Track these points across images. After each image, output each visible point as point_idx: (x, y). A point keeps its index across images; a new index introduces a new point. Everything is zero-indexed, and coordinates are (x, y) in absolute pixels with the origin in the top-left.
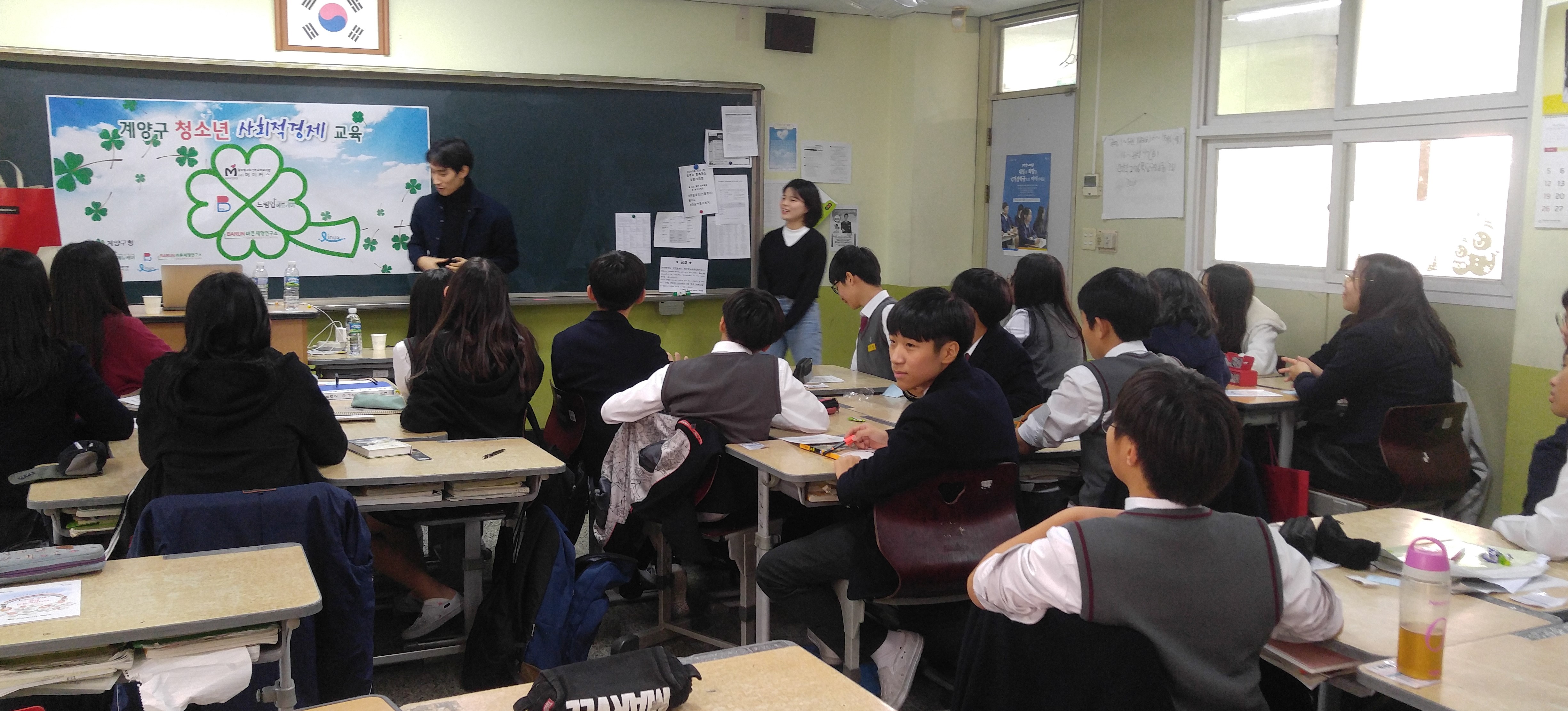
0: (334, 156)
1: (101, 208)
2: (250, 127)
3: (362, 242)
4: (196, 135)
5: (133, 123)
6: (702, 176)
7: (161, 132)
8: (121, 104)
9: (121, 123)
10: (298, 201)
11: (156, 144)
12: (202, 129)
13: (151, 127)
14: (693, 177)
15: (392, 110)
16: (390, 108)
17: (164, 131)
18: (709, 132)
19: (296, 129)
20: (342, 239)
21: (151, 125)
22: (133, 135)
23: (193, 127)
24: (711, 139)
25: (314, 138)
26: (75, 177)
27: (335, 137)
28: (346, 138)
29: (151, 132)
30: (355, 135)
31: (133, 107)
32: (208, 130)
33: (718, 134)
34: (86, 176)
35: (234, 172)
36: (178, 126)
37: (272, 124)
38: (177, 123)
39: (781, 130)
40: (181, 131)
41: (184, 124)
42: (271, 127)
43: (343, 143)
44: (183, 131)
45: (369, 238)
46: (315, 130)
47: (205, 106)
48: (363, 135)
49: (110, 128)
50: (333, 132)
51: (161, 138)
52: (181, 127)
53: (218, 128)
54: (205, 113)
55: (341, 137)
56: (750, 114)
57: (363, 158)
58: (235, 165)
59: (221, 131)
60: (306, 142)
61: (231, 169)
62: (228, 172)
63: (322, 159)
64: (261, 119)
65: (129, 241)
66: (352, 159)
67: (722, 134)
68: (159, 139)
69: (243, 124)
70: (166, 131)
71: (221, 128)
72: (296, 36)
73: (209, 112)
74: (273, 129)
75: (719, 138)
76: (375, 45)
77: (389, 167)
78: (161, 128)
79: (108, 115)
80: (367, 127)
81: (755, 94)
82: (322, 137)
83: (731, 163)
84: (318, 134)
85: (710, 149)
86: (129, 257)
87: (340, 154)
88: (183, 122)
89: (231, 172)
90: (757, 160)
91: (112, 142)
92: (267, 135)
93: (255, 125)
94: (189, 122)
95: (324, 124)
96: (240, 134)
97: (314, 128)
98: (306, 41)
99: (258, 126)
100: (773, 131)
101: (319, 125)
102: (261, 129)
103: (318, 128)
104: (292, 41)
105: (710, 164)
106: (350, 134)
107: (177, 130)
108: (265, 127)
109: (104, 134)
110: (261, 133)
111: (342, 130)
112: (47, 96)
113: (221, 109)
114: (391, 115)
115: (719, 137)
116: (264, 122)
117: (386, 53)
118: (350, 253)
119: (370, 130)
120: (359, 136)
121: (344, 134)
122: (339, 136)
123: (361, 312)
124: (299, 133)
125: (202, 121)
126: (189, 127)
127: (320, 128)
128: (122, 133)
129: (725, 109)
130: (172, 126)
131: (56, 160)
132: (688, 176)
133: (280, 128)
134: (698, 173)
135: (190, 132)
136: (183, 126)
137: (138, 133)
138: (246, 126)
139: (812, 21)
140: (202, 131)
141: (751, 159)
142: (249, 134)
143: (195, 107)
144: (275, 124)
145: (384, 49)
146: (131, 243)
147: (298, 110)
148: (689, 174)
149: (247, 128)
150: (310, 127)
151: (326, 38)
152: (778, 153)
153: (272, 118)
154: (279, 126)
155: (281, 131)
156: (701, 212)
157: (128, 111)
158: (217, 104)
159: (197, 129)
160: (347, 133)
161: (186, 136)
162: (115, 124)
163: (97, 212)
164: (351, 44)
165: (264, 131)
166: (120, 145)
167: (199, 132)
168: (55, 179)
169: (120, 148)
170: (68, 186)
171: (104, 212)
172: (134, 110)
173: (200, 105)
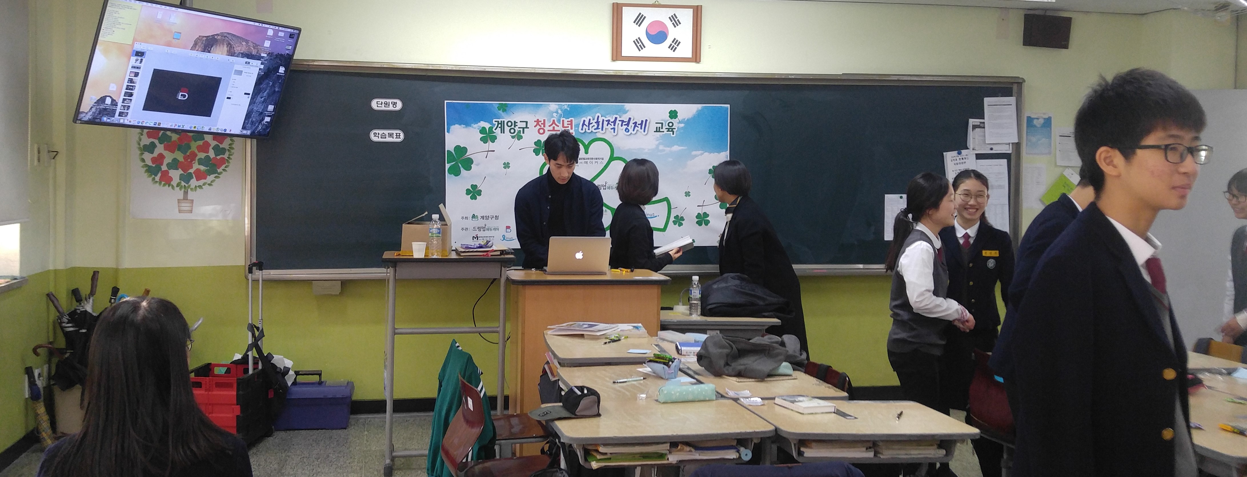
0: (654, 147)
1: (477, 190)
3: (672, 219)
5: (504, 121)
6: (964, 160)
8: (496, 107)
9: (495, 121)
11: (520, 138)
12: (554, 125)
13: (516, 124)
14: (956, 162)
15: (700, 108)
17: (525, 128)
18: (972, 122)
19: (624, 125)
20: (656, 216)
22: (503, 131)
23: (547, 124)
24: (975, 127)
25: (638, 132)
26: (460, 165)
27: (654, 132)
28: (664, 132)
29: (516, 128)
30: (671, 129)
31: (504, 108)
33: (981, 123)
34: (468, 164)
38: (535, 121)
39: (1038, 119)
40: (538, 127)
41: (541, 121)
42: (606, 123)
43: (660, 136)
45: (677, 216)
47: (557, 107)
48: (676, 129)
49: (487, 126)
50: (653, 127)
52: (538, 124)
54: (557, 112)
55: (659, 131)
56: (1011, 105)
57: (676, 148)
60: (632, 136)
63: (644, 149)
64: (598, 116)
65: (496, 216)
66: (669, 149)
67: (984, 123)
68: (522, 134)
69: (584, 121)
72: (628, 49)
73: (560, 111)
75: (982, 126)
76: (689, 55)
77: (696, 156)
78: (524, 125)
79: (486, 115)
80: (680, 122)
81: (1015, 87)
82: (644, 132)
83: (992, 149)
84: (641, 129)
85: (973, 137)
86: (495, 229)
87: (658, 146)
90: (1017, 146)
91: (488, 137)
92: (602, 130)
94: (544, 120)
95: (646, 120)
96: (582, 129)
97: (639, 124)
98: (635, 53)
99: (595, 123)
100: (1030, 120)
101: (642, 121)
104: (625, 53)
105: (973, 149)
106: (666, 129)
107: (535, 127)
109: (483, 131)
110: (597, 128)
111: (660, 125)
112: (446, 102)
113: (569, 109)
114: (699, 113)
115: (982, 125)
116: (600, 120)
117: (698, 61)
119: (682, 125)
121: (662, 128)
124: (626, 129)
125: (554, 119)
126: (544, 124)
127: (643, 124)
128: (495, 129)
129: (987, 101)
130: (531, 124)
131: (449, 151)
134: (961, 158)
135: (544, 128)
138: (587, 123)
139: (1069, 20)
141: (1011, 145)
142: (589, 129)
143: (549, 108)
144: (608, 121)
145: (696, 57)
147: (627, 109)
148: (953, 159)
150: (635, 123)
151: (651, 49)
152: (1034, 139)
153: (607, 116)
154: (612, 122)
155: (613, 126)
157: (501, 112)
158: (565, 105)
159: (549, 126)
161: (541, 131)
162: (491, 123)
163: (474, 192)
164: (670, 54)
165: (600, 126)
166: (493, 139)
168: (447, 166)
169: (493, 142)
170: (456, 172)
171: (479, 193)
172: (504, 111)
173: (553, 106)
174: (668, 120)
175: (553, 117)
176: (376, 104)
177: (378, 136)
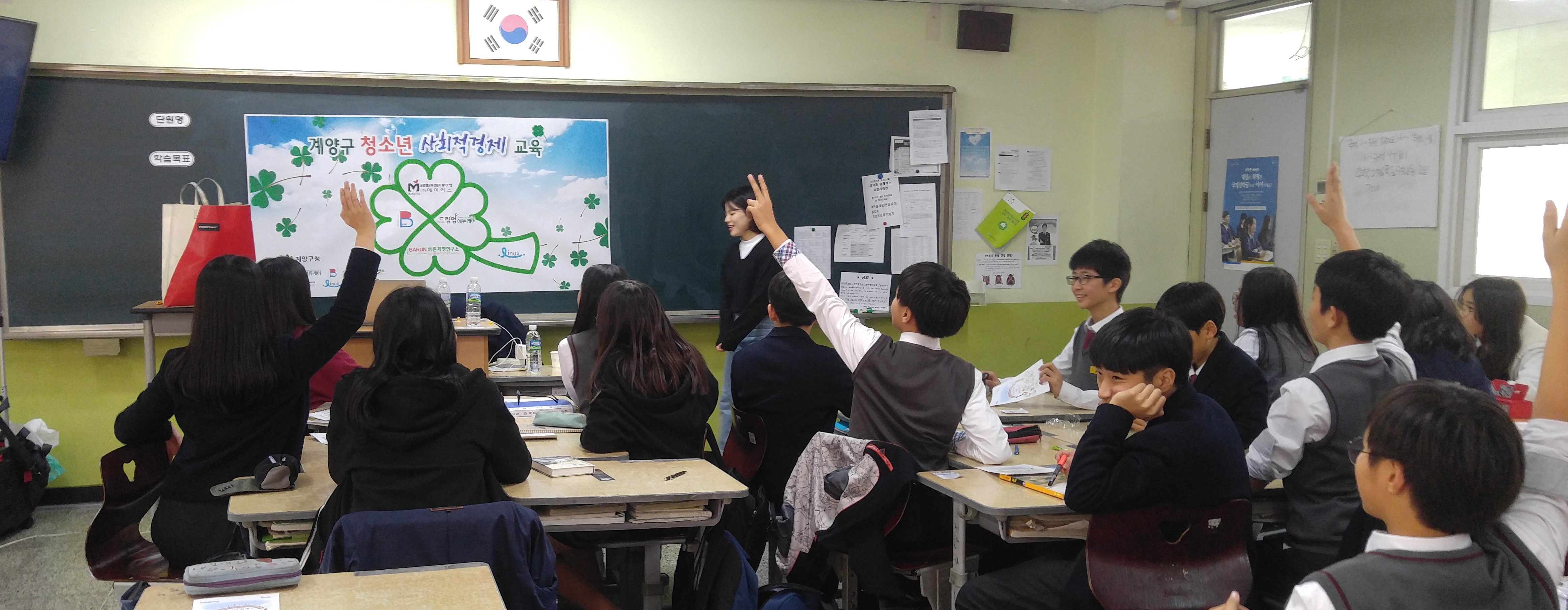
0: (515, 170)
1: (290, 224)
2: (432, 142)
3: (541, 258)
4: (380, 150)
5: (322, 139)
6: (886, 185)
7: (347, 148)
8: (311, 121)
9: (311, 139)
10: (478, 216)
11: (343, 159)
12: (386, 144)
13: (338, 143)
14: (876, 187)
15: (571, 124)
16: (570, 121)
17: (349, 147)
18: (894, 139)
19: (478, 143)
20: (521, 255)
21: (338, 141)
22: (321, 152)
23: (378, 143)
24: (897, 146)
25: (495, 154)
26: (267, 194)
27: (516, 152)
28: (527, 152)
29: (338, 148)
30: (536, 149)
31: (321, 123)
32: (392, 145)
33: (905, 141)
34: (278, 193)
35: (416, 187)
36: (363, 142)
37: (454, 139)
38: (362, 139)
39: (974, 135)
40: (366, 146)
41: (369, 139)
42: (453, 141)
43: (523, 157)
44: (368, 146)
45: (548, 254)
46: (496, 145)
47: (390, 121)
48: (543, 150)
49: (300, 145)
50: (514, 146)
51: (348, 154)
52: (366, 142)
53: (402, 144)
54: (390, 128)
55: (522, 152)
56: (940, 119)
57: (542, 172)
58: (417, 181)
59: (405, 146)
60: (487, 157)
61: (414, 184)
62: (411, 187)
63: (502, 173)
64: (443, 133)
65: (316, 257)
66: (533, 173)
67: (909, 141)
68: (345, 155)
69: (426, 138)
70: (352, 147)
71: (405, 143)
72: (478, 49)
73: (393, 127)
74: (455, 144)
75: (905, 145)
76: (556, 57)
77: (569, 182)
78: (347, 143)
79: (299, 131)
80: (547, 141)
81: (945, 97)
82: (503, 151)
83: (918, 172)
84: (499, 148)
85: (896, 157)
86: (316, 273)
87: (520, 169)
88: (367, 137)
89: (413, 187)
90: (947, 167)
91: (302, 158)
92: (449, 150)
93: (437, 140)
94: (374, 138)
95: (505, 138)
96: (423, 149)
97: (495, 143)
98: (488, 54)
99: (440, 141)
100: (964, 136)
101: (500, 139)
102: (444, 144)
103: (498, 143)
104: (474, 54)
105: (895, 172)
106: (530, 148)
107: (363, 145)
108: (447, 142)
109: (295, 151)
110: (443, 148)
111: (522, 144)
112: (246, 115)
113: (405, 124)
114: (572, 129)
115: (906, 143)
116: (446, 137)
117: (567, 65)
118: (530, 269)
119: (550, 144)
120: (539, 150)
121: (525, 148)
122: (520, 150)
123: (540, 329)
124: (480, 148)
125: (386, 136)
126: (374, 142)
127: (501, 143)
128: (311, 149)
129: (912, 114)
130: (358, 142)
131: (252, 177)
132: (871, 186)
133: (462, 142)
134: (882, 182)
135: (374, 147)
136: (368, 141)
137: (326, 149)
138: (428, 141)
139: (1008, 18)
140: (387, 146)
141: (940, 166)
142: (432, 149)
143: (380, 122)
144: (456, 138)
145: (564, 61)
146: (317, 259)
147: (479, 124)
148: (872, 183)
149: (429, 143)
150: (491, 141)
151: (507, 50)
152: (969, 159)
153: (454, 133)
154: (461, 140)
155: (462, 146)
156: (885, 224)
157: (317, 127)
158: (400, 119)
159: (381, 145)
160: (527, 147)
161: (371, 151)
162: (305, 141)
163: (287, 228)
164: (532, 56)
165: (446, 145)
166: (309, 161)
167: (383, 147)
168: (251, 196)
169: (309, 165)
170: (262, 202)
171: (293, 228)
172: (322, 126)
173: (385, 120)
174: (532, 138)
175: (385, 133)
176: (156, 120)
177: (159, 159)
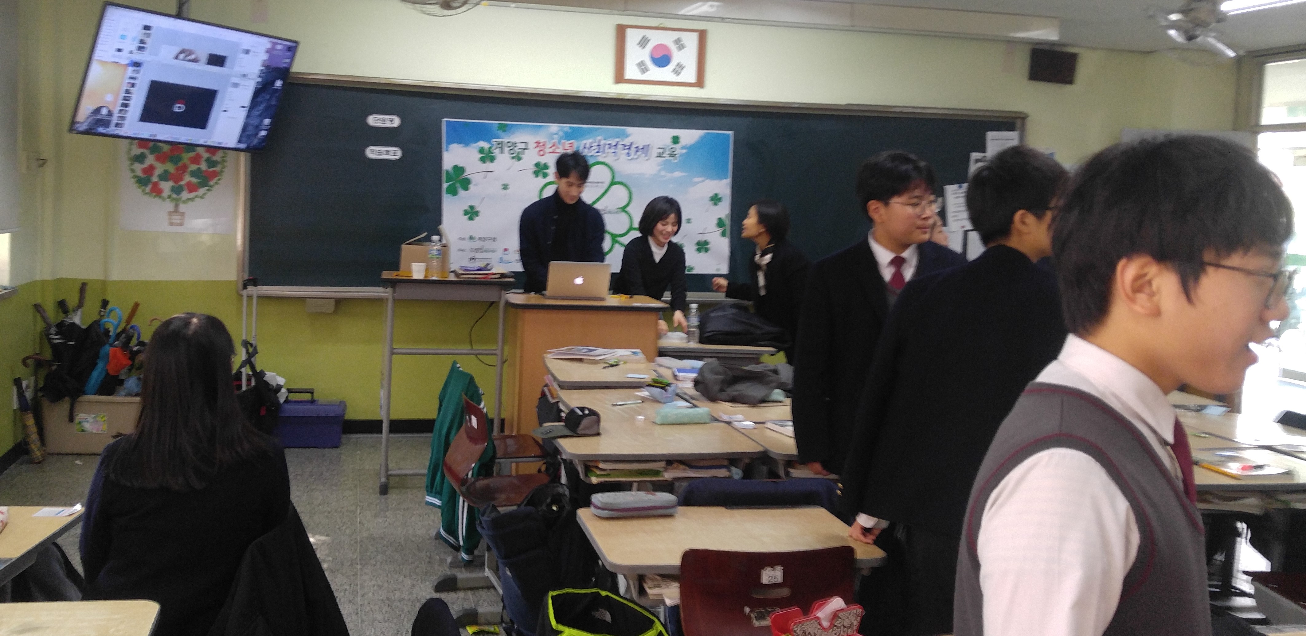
0: (655, 171)
1: (475, 210)
2: (591, 147)
4: (549, 153)
5: (503, 142)
7: (523, 149)
8: (496, 126)
9: (495, 141)
10: (623, 209)
11: (519, 159)
14: (956, 195)
15: (703, 135)
16: (702, 132)
18: (973, 155)
19: (626, 149)
21: (517, 143)
22: (502, 152)
23: (549, 145)
24: (976, 161)
25: (640, 157)
26: (458, 185)
27: (657, 157)
28: (665, 157)
29: (516, 149)
30: (672, 155)
31: (504, 128)
33: (982, 157)
34: (466, 184)
37: (608, 145)
38: (535, 143)
43: (662, 162)
44: (540, 149)
47: (558, 128)
49: (485, 145)
50: (655, 152)
51: (523, 154)
54: (558, 134)
57: (677, 174)
60: (633, 160)
63: (645, 174)
64: (600, 140)
66: (669, 175)
67: (986, 157)
69: (585, 144)
70: (527, 149)
72: (631, 72)
73: (561, 133)
74: (609, 149)
76: (692, 79)
77: (698, 183)
78: (523, 146)
79: (484, 134)
80: (682, 148)
81: (1019, 122)
82: (646, 156)
84: (643, 153)
86: (492, 251)
87: (660, 171)
88: (540, 142)
91: (487, 157)
92: (603, 154)
93: (595, 145)
94: (545, 142)
95: (648, 145)
97: (640, 149)
98: (639, 76)
101: (644, 146)
102: (599, 149)
103: (643, 149)
104: (628, 75)
107: (535, 148)
108: (602, 147)
109: (482, 151)
110: (599, 152)
111: (662, 151)
112: (444, 120)
113: (569, 131)
114: (702, 140)
115: (983, 159)
116: (602, 143)
117: (702, 86)
119: (684, 151)
120: (676, 156)
122: (660, 156)
124: (628, 153)
125: (554, 141)
126: (544, 145)
128: (495, 150)
129: (990, 135)
130: (532, 145)
131: (447, 171)
132: (952, 195)
133: (614, 148)
135: (545, 150)
136: (540, 145)
137: (506, 149)
138: (588, 146)
139: (1075, 56)
140: (554, 149)
143: (550, 129)
145: (700, 83)
146: (494, 239)
147: (628, 133)
148: (953, 192)
150: (637, 147)
151: (654, 73)
153: (608, 140)
155: (614, 151)
156: (963, 227)
157: (500, 132)
158: (567, 127)
159: (550, 148)
160: (666, 153)
161: (542, 153)
162: (490, 143)
163: (472, 213)
164: (674, 79)
165: (602, 150)
166: (492, 159)
168: (445, 186)
169: (492, 162)
170: (453, 191)
171: (477, 214)
172: (504, 131)
173: (554, 127)
174: (670, 146)
175: (553, 139)
176: (374, 120)
177: (374, 152)
